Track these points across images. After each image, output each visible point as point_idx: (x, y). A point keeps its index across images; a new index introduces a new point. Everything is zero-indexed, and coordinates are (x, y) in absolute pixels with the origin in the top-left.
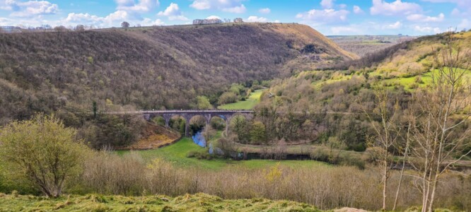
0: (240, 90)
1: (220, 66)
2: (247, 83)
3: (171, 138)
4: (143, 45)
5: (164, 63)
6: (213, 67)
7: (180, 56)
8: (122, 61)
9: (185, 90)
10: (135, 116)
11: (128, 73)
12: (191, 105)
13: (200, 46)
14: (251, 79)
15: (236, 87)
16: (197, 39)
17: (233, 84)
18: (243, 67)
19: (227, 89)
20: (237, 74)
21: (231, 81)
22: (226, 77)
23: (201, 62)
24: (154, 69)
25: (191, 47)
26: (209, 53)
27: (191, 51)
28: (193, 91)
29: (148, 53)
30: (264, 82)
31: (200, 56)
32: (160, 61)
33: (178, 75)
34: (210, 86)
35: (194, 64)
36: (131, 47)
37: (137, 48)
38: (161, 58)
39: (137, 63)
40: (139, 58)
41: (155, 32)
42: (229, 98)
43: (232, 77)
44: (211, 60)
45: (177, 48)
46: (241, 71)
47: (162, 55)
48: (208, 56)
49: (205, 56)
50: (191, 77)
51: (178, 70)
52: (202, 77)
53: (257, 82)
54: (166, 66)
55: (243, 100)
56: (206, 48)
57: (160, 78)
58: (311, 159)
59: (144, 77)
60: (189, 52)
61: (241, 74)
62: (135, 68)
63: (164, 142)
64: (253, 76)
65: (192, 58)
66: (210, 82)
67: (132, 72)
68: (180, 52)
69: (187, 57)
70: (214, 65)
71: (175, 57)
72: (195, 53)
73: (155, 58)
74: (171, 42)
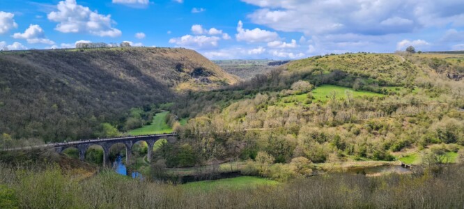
0: (141, 114)
1: (114, 91)
2: (144, 107)
3: (90, 170)
4: (29, 71)
5: (56, 89)
6: (107, 92)
7: (70, 82)
8: (8, 89)
9: (86, 118)
10: (46, 149)
11: (17, 102)
12: (96, 133)
13: (90, 71)
14: (148, 103)
15: (136, 112)
16: (85, 63)
17: (132, 109)
18: (137, 92)
19: (127, 114)
20: (133, 99)
21: (130, 106)
22: (123, 101)
23: (93, 87)
24: (46, 96)
25: (80, 72)
26: (100, 78)
27: (81, 76)
28: (94, 118)
29: (37, 80)
30: (162, 105)
31: (91, 81)
32: (51, 88)
33: (75, 102)
34: (111, 112)
35: (88, 90)
36: (15, 72)
37: (22, 74)
38: (51, 84)
39: (26, 91)
40: (26, 85)
41: (36, 57)
42: (135, 123)
43: (129, 102)
44: (104, 85)
45: (64, 73)
46: (136, 95)
47: (53, 81)
48: (100, 80)
49: (96, 81)
50: (89, 104)
51: (73, 98)
52: (100, 103)
53: (154, 106)
54: (58, 92)
55: (149, 124)
56: (96, 73)
57: (55, 106)
58: (242, 175)
59: (36, 105)
60: (78, 78)
61: (137, 98)
62: (24, 96)
63: (84, 176)
64: (149, 100)
65: (83, 83)
66: (111, 108)
67: (22, 101)
68: (69, 78)
69: (78, 82)
70: (107, 90)
71: (67, 83)
72: (85, 78)
73: (46, 84)
74: (57, 67)
